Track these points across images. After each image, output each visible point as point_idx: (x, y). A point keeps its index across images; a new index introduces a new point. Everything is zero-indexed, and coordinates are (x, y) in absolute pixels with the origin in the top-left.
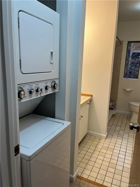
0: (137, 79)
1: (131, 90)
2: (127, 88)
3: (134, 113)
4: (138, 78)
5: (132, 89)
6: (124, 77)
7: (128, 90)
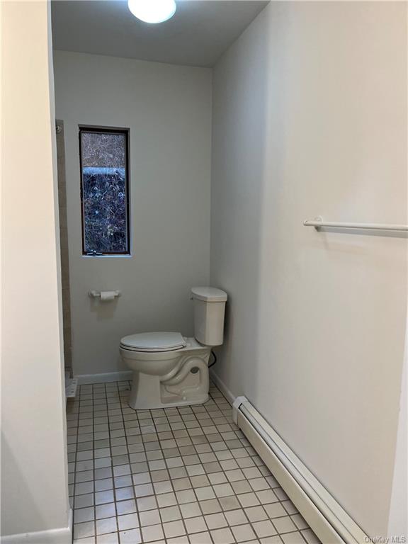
0: (127, 256)
1: (115, 296)
2: (103, 291)
3: (141, 375)
4: (128, 252)
5: (118, 291)
6: (84, 253)
7: (105, 295)
